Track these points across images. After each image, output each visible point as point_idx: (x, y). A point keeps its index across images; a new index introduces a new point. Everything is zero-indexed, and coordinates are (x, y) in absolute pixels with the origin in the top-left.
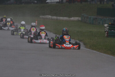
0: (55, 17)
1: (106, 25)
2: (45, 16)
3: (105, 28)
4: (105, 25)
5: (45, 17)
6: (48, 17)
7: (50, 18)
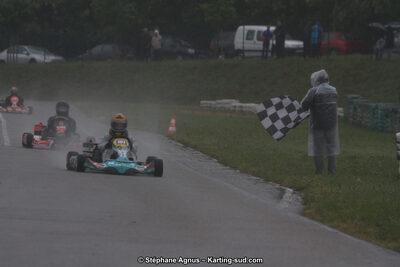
0: (253, 106)
2: (218, 101)
6: (227, 106)
7: (235, 106)
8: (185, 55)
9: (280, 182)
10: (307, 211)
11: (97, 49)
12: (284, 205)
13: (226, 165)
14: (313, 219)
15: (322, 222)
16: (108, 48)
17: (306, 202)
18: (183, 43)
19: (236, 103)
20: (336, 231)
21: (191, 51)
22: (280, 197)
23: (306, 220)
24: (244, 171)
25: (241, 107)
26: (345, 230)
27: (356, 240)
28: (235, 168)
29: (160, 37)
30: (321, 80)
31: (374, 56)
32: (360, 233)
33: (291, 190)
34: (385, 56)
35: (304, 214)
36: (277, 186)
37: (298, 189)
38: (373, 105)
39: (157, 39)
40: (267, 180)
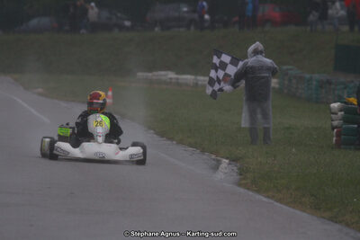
0: (188, 78)
1: (335, 105)
2: (155, 73)
3: (333, 116)
4: (332, 105)
5: (154, 78)
6: (163, 78)
7: (171, 79)
8: (122, 28)
9: (216, 153)
10: (243, 182)
11: (34, 22)
12: (219, 175)
13: (162, 137)
14: (248, 189)
15: (258, 192)
16: (45, 21)
17: (242, 172)
18: (119, 15)
19: (171, 75)
20: (271, 201)
21: (127, 23)
22: (216, 168)
23: (242, 190)
24: (181, 142)
25: (178, 79)
26: (280, 201)
27: (292, 210)
28: (171, 139)
29: (96, 10)
30: (256, 52)
31: (309, 28)
32: (295, 203)
33: (227, 161)
34: (319, 27)
35: (239, 185)
36: (213, 157)
37: (233, 160)
38: (308, 76)
39: (93, 11)
40: (203, 151)
